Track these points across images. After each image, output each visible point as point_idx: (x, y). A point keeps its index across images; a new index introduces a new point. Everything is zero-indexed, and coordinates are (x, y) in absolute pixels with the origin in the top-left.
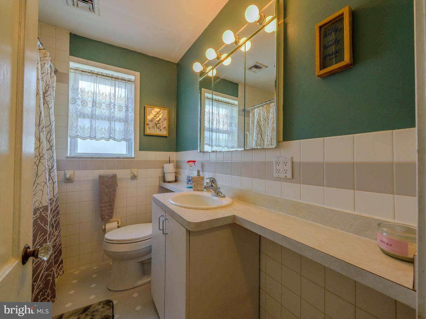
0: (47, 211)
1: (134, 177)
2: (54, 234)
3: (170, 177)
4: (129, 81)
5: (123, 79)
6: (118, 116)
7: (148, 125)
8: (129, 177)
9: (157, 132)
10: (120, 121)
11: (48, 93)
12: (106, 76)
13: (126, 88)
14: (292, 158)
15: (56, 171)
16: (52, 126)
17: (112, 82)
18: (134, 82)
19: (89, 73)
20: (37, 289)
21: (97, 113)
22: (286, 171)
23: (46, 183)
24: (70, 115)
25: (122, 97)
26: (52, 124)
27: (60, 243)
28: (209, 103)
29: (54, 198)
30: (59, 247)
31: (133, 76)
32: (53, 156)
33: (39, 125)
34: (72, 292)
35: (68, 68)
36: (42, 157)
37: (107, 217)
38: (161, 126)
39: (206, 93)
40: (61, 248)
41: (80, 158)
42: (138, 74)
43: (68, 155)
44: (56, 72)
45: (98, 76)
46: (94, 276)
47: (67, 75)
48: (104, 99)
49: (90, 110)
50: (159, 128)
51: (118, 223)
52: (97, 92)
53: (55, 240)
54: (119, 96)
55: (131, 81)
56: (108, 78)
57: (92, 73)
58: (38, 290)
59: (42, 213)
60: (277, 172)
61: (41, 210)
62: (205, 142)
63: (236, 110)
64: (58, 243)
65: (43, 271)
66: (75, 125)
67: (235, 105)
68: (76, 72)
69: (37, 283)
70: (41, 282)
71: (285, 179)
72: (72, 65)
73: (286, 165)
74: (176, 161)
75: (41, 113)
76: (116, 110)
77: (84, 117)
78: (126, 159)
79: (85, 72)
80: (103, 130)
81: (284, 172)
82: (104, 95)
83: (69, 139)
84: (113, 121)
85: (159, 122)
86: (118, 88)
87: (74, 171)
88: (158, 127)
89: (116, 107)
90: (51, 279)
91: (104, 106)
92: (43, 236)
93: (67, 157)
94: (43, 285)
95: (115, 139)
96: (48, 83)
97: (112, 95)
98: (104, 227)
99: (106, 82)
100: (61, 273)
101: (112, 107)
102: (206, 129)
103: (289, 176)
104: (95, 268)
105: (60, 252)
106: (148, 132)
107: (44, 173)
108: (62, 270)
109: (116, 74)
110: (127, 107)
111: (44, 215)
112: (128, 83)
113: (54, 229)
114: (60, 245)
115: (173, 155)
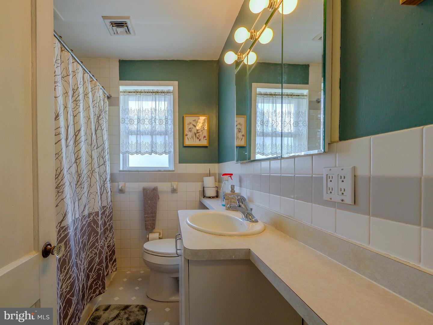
0: (98, 216)
1: (174, 191)
2: (109, 236)
3: (211, 192)
4: (168, 92)
5: (163, 92)
6: (159, 129)
7: (187, 135)
8: (170, 190)
9: (197, 143)
10: (161, 135)
11: (101, 117)
12: (147, 92)
13: (166, 100)
14: (354, 169)
15: (109, 182)
16: (104, 145)
17: (153, 97)
18: (172, 92)
19: (134, 92)
20: (92, 278)
21: (141, 129)
22: (343, 191)
23: (97, 193)
24: (121, 133)
25: (162, 110)
26: (104, 143)
27: (113, 244)
28: (263, 100)
29: (108, 206)
30: (112, 248)
31: (171, 87)
32: (106, 170)
33: (91, 144)
34: (121, 288)
35: (118, 92)
36: (94, 171)
37: (150, 227)
38: (201, 135)
39: (257, 89)
40: (115, 248)
41: (129, 171)
42: (176, 83)
43: (121, 169)
44: (108, 98)
45: (141, 94)
46: (140, 279)
47: (118, 98)
48: (147, 115)
49: (136, 127)
50: (198, 138)
51: (160, 235)
52: (141, 110)
53: (110, 241)
54: (159, 110)
55: (170, 93)
56: (149, 94)
57: (136, 92)
58: (93, 280)
59: (95, 217)
60: (329, 192)
61: (94, 215)
62: (257, 151)
63: (305, 103)
64: (111, 244)
65: (95, 265)
66: (125, 143)
67: (303, 96)
68: (125, 94)
69: (92, 274)
70: (95, 274)
71: (342, 205)
72: (122, 88)
73: (343, 181)
74: (218, 173)
75: (92, 134)
76: (157, 123)
77: (132, 135)
78: (166, 172)
79: (131, 92)
80: (147, 145)
81: (340, 193)
82: (147, 111)
83: (121, 155)
84: (155, 135)
85: (198, 132)
86: (158, 102)
87: (125, 183)
88: (197, 136)
89: (157, 121)
90: (102, 273)
91: (147, 122)
92: (95, 236)
93: (120, 171)
94: (96, 276)
95: (156, 153)
96: (101, 108)
97: (153, 110)
98: (148, 236)
99: (148, 98)
100: (114, 270)
101: (153, 122)
102: (259, 133)
103: (349, 199)
104: (142, 272)
105: (114, 252)
106: (187, 142)
107: (95, 184)
108: (115, 268)
109: (155, 88)
110: (166, 119)
111: (96, 219)
112: (167, 95)
113: (108, 232)
114: (114, 246)
115: (214, 167)
